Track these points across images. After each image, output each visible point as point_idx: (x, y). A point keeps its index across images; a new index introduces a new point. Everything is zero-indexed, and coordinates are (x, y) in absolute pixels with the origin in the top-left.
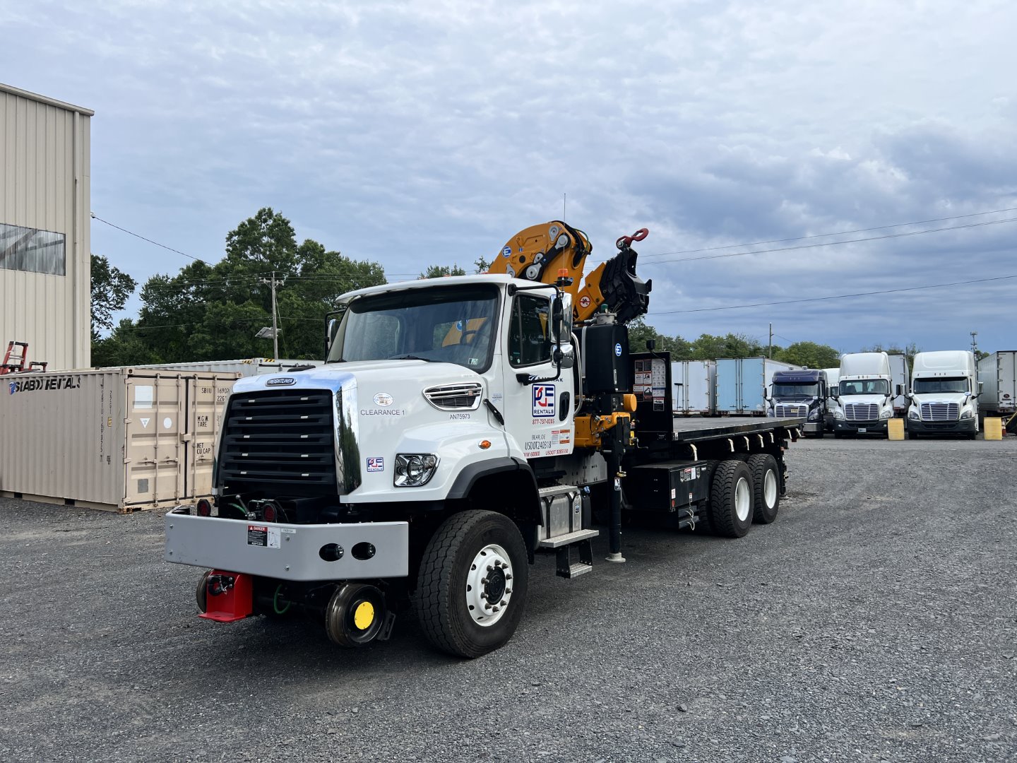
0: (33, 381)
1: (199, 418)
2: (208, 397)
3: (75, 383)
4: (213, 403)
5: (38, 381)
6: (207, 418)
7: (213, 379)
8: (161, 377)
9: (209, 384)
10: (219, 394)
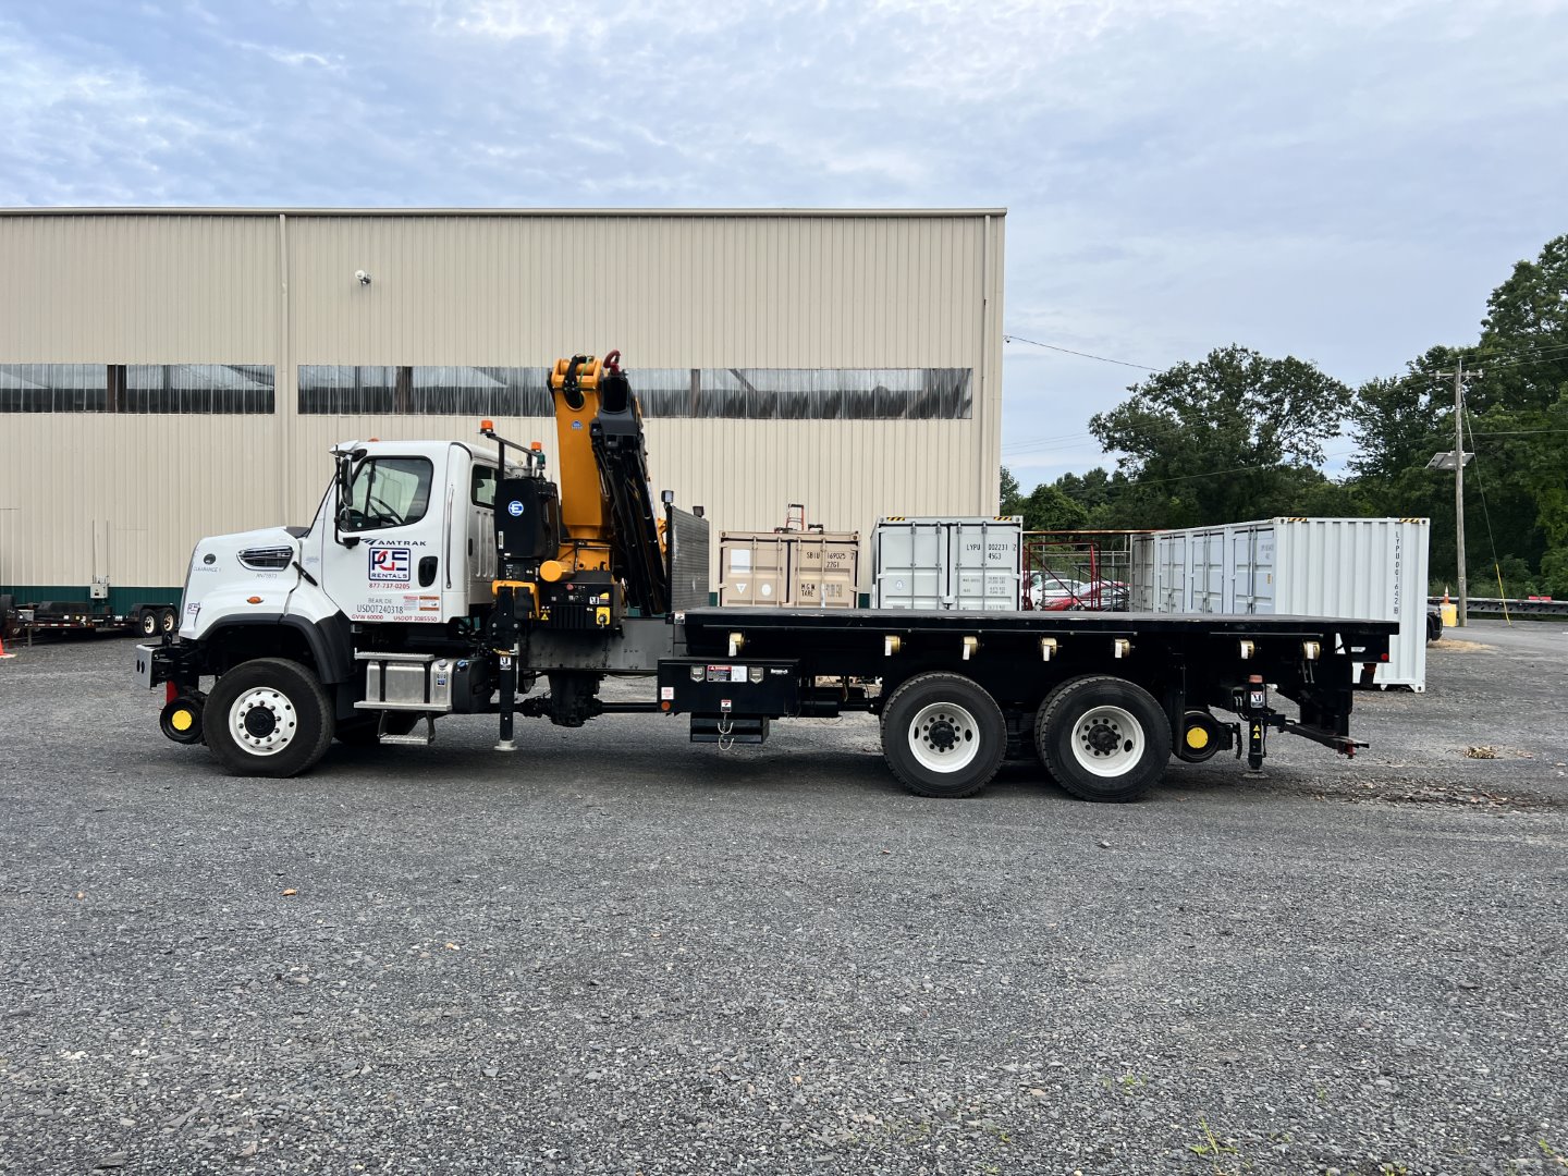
1: (803, 586)
2: (815, 563)
4: (820, 570)
6: (813, 587)
7: (821, 542)
8: (758, 540)
9: (815, 548)
10: (830, 560)
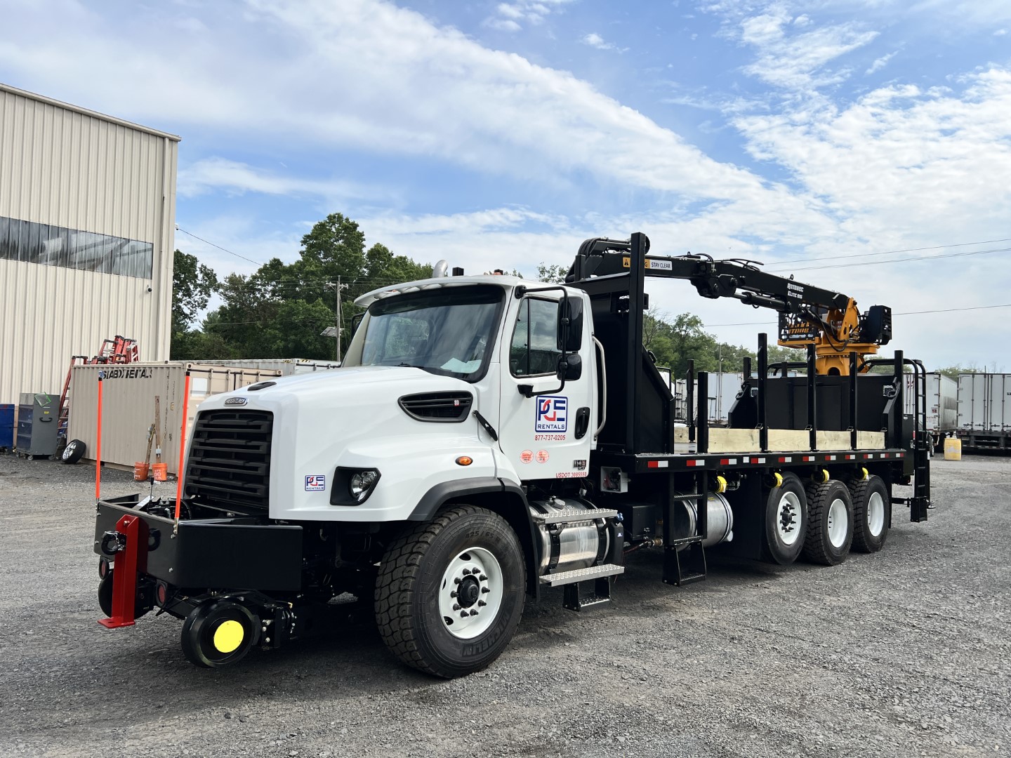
0: (117, 371)
3: (148, 373)
5: (120, 371)
